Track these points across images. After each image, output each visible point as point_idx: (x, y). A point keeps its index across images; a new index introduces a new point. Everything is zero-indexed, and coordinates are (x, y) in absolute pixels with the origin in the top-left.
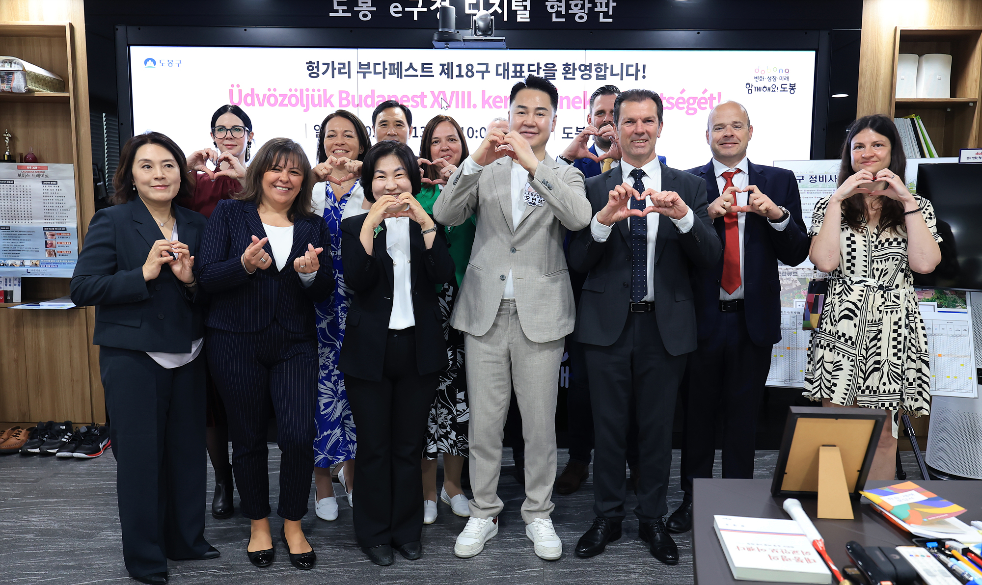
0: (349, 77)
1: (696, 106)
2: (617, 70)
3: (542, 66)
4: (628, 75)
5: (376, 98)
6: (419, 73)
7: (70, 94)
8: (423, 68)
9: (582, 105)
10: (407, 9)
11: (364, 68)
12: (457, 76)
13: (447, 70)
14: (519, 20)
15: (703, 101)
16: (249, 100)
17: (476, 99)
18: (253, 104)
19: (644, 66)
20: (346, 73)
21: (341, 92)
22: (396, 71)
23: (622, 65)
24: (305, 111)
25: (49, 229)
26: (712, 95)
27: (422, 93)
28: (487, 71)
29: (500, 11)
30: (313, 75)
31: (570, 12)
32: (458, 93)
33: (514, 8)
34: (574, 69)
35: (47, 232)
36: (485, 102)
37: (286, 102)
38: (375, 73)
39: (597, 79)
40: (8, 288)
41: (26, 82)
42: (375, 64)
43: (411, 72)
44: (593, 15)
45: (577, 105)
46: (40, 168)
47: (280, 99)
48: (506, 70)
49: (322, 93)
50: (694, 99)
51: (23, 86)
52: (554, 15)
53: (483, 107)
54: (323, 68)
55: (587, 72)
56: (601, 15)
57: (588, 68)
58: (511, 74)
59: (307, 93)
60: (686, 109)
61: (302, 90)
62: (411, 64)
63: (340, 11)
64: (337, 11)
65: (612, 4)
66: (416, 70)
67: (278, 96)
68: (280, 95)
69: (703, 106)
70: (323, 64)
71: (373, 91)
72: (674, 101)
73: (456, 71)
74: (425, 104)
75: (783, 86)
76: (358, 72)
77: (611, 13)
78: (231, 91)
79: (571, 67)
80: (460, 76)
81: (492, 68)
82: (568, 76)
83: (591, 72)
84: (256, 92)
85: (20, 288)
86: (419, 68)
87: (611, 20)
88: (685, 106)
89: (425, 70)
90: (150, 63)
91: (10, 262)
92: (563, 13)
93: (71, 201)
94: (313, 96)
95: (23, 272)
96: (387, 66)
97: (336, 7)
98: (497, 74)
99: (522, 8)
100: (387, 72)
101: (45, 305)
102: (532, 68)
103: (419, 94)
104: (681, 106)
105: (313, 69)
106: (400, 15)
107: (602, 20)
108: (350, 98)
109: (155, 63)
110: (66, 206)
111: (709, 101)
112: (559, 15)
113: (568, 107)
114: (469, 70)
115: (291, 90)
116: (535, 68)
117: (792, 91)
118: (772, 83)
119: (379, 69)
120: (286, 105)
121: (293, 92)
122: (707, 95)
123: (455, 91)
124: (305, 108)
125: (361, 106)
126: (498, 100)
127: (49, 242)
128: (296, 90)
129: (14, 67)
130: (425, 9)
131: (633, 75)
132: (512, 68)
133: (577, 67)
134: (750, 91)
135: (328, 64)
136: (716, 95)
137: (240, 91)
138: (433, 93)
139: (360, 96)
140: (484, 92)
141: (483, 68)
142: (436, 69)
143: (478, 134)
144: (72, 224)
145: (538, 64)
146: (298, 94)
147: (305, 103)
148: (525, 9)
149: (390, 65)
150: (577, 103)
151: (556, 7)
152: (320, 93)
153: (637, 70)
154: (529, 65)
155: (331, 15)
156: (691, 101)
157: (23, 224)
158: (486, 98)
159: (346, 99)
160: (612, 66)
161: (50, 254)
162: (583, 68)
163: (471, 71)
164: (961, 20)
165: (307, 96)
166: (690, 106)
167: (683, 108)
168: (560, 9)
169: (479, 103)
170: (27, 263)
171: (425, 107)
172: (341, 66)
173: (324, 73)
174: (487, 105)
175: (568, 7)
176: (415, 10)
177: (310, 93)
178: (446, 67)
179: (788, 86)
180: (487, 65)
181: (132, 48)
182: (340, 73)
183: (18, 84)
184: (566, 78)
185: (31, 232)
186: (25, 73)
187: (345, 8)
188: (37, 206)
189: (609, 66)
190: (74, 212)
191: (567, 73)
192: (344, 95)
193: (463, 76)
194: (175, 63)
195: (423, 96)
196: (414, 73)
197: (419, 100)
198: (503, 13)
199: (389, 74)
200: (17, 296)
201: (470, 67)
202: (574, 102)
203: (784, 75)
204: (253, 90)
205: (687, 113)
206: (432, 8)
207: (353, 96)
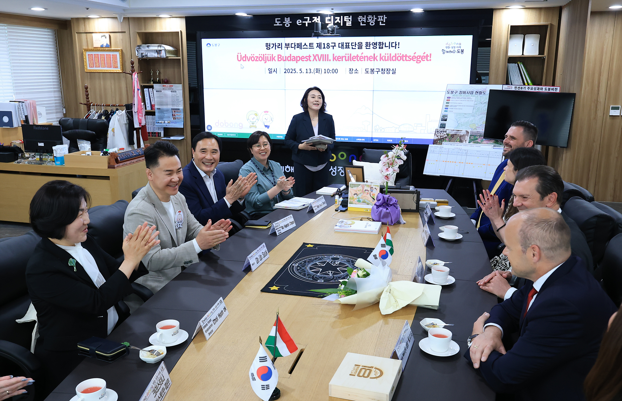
0: (282, 49)
1: (420, 59)
2: (387, 45)
3: (357, 43)
4: (392, 47)
5: (292, 57)
6: (308, 47)
7: (180, 58)
8: (310, 45)
9: (373, 59)
10: (303, 22)
11: (287, 46)
12: (323, 48)
13: (319, 45)
14: (347, 25)
15: (423, 57)
16: (244, 59)
17: (331, 57)
18: (246, 60)
19: (399, 43)
20: (280, 48)
21: (278, 55)
22: (299, 46)
23: (390, 42)
24: (265, 63)
25: (173, 109)
26: (427, 55)
27: (310, 55)
28: (335, 46)
29: (340, 22)
30: (268, 49)
31: (368, 21)
32: (323, 55)
33: (345, 20)
34: (370, 45)
35: (173, 110)
36: (334, 59)
37: (258, 59)
38: (291, 47)
39: (379, 48)
40: (159, 131)
41: (166, 54)
42: (291, 44)
43: (305, 47)
44: (377, 22)
45: (371, 59)
46: (170, 86)
47: (256, 58)
48: (343, 45)
49: (271, 56)
50: (420, 56)
51: (165, 55)
52: (361, 23)
53: (333, 61)
54: (272, 46)
55: (375, 46)
56: (380, 22)
57: (376, 44)
58: (345, 47)
59: (266, 56)
60: (416, 61)
61: (264, 55)
62: (305, 43)
63: (278, 24)
64: (277, 24)
65: (385, 18)
66: (307, 46)
67: (255, 57)
68: (256, 57)
69: (423, 59)
70: (272, 44)
71: (291, 55)
72: (411, 58)
73: (323, 46)
74: (311, 60)
75: (458, 51)
76: (285, 47)
77: (384, 21)
78: (238, 55)
79: (369, 44)
80: (324, 48)
81: (337, 45)
82: (367, 47)
83: (377, 46)
84: (247, 56)
85: (163, 131)
86: (308, 45)
87: (385, 24)
88: (416, 59)
89: (311, 46)
90: (209, 45)
91: (160, 122)
92: (365, 22)
93: (181, 99)
94: (268, 57)
95: (165, 125)
96: (296, 44)
97: (276, 22)
98: (339, 47)
99: (349, 20)
100: (296, 47)
101: (172, 138)
102: (353, 44)
103: (308, 56)
104: (414, 59)
105: (268, 46)
106: (301, 24)
107: (381, 24)
108: (282, 58)
109: (210, 45)
110: (179, 100)
111: (426, 57)
112: (363, 22)
113: (367, 60)
114: (328, 46)
115: (260, 55)
116: (354, 44)
117: (462, 53)
118: (453, 49)
119: (293, 46)
120: (258, 61)
121: (261, 55)
122: (425, 55)
123: (322, 54)
124: (265, 62)
125: (286, 61)
126: (339, 57)
127: (173, 114)
128: (262, 55)
129: (162, 48)
130: (310, 22)
131: (394, 47)
132: (345, 45)
133: (371, 44)
134: (444, 53)
135: (274, 44)
136: (429, 55)
137: (241, 55)
138: (313, 55)
139: (286, 57)
140: (333, 54)
141: (333, 45)
142: (315, 45)
143: (331, 72)
144: (181, 107)
145: (355, 43)
146: (262, 56)
147: (265, 60)
148: (350, 21)
149: (297, 44)
150: (371, 58)
151: (362, 19)
152: (270, 56)
153: (396, 45)
154: (352, 43)
155: (274, 25)
156: (419, 57)
157: (164, 107)
158: (335, 57)
159: (280, 58)
160: (385, 43)
161: (174, 119)
162: (373, 44)
163: (329, 46)
164: (540, 21)
165: (266, 57)
166: (418, 60)
167: (415, 60)
168: (363, 20)
169: (332, 59)
170: (166, 122)
171: (310, 61)
172: (279, 45)
173: (272, 48)
174: (335, 60)
175: (367, 19)
176: (306, 22)
177: (267, 56)
178: (319, 44)
179: (460, 51)
180: (335, 43)
181: (202, 40)
182: (278, 48)
183: (163, 55)
184: (366, 48)
185: (167, 110)
186: (165, 50)
187: (280, 22)
188: (169, 100)
189: (384, 43)
190: (182, 103)
191: (367, 46)
192: (280, 56)
193: (325, 48)
194: (217, 46)
195: (310, 56)
196: (306, 47)
197: (308, 58)
198: (341, 23)
199: (297, 47)
200: (162, 135)
201: (328, 44)
202: (370, 58)
203: (459, 46)
204: (246, 55)
205: (417, 62)
206: (313, 21)
207: (283, 57)
